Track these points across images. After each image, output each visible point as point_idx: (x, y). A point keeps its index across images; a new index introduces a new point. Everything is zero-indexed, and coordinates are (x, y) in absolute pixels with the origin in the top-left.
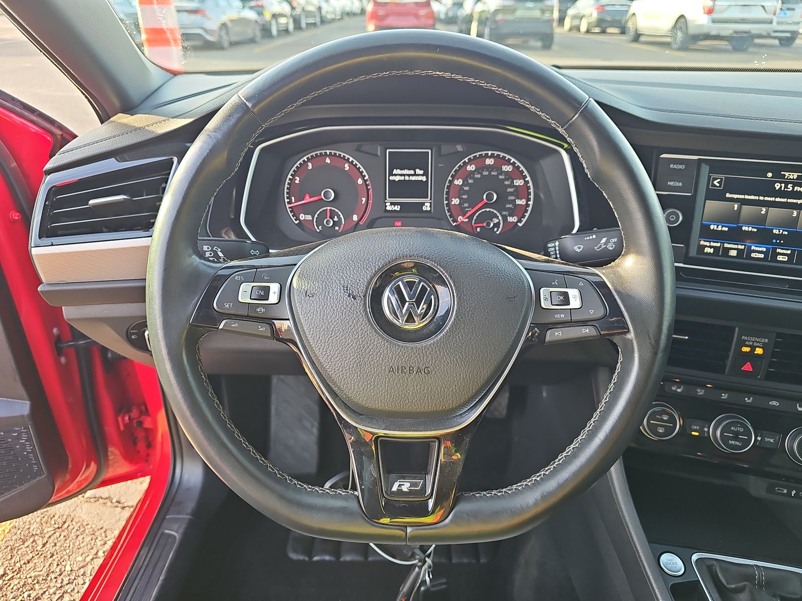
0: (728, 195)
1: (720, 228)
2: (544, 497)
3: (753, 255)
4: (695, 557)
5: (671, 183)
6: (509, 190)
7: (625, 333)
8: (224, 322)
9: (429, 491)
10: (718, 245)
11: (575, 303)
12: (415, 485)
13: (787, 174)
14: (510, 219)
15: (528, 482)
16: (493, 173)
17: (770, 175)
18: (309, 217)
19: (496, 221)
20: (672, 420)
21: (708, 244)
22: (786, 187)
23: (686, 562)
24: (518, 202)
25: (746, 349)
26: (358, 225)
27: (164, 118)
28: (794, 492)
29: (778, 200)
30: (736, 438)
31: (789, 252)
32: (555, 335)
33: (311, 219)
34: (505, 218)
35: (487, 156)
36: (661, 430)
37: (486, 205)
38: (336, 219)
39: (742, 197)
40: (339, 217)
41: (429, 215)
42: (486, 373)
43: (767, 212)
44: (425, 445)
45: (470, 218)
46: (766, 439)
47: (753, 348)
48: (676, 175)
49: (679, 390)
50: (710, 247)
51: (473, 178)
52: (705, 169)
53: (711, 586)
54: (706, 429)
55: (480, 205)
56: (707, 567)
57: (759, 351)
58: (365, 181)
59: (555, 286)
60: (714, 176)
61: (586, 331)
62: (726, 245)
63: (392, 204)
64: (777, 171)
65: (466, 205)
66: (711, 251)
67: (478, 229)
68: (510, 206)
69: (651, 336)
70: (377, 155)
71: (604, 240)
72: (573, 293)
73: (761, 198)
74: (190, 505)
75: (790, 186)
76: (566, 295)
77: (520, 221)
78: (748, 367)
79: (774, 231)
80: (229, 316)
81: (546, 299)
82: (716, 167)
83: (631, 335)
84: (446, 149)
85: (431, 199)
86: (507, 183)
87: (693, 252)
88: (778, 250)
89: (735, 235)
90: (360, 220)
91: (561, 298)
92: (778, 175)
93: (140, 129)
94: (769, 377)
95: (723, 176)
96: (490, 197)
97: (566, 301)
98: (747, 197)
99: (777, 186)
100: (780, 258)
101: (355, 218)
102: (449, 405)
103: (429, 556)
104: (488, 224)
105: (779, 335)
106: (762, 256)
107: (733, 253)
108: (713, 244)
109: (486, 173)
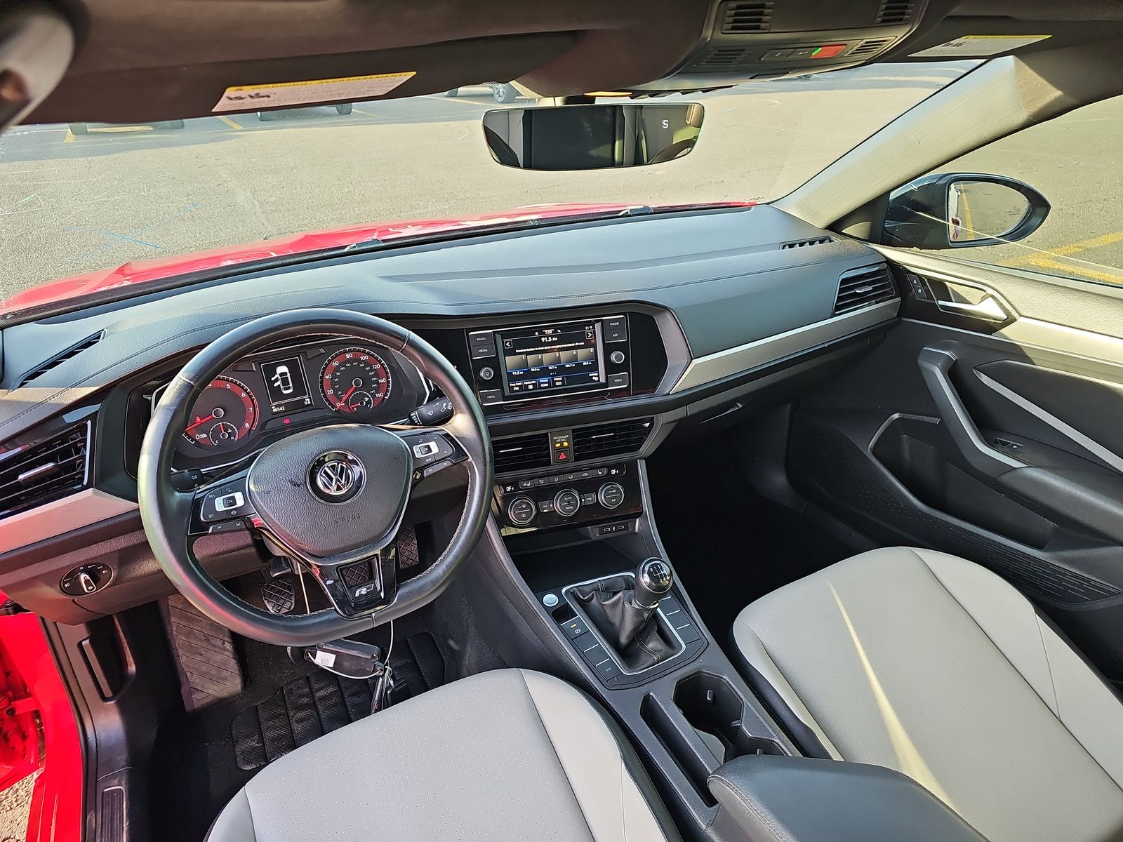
0: (517, 351)
1: (518, 373)
2: (447, 566)
3: (542, 385)
4: (564, 591)
5: (481, 351)
6: (370, 374)
7: (467, 459)
8: (211, 527)
9: (379, 588)
10: (520, 384)
11: (435, 449)
12: (370, 588)
13: (546, 331)
14: (378, 395)
15: (437, 563)
16: (354, 364)
17: (537, 333)
18: (204, 436)
19: (367, 399)
20: (529, 506)
21: (514, 385)
22: (548, 339)
23: (559, 595)
24: (381, 381)
25: (558, 445)
26: (251, 431)
27: (61, 389)
28: (614, 528)
29: (546, 348)
30: (569, 504)
31: (561, 379)
32: (428, 472)
33: (206, 436)
34: (374, 396)
35: (346, 352)
36: (524, 516)
37: (356, 389)
38: (230, 431)
39: (525, 350)
40: (231, 428)
41: (311, 407)
42: (395, 506)
43: (542, 357)
44: (369, 562)
45: (346, 402)
46: (587, 499)
47: (562, 443)
48: (482, 345)
49: (528, 485)
50: (516, 386)
51: (339, 371)
52: (499, 337)
53: (575, 603)
54: (551, 505)
55: (351, 390)
56: (572, 594)
57: (566, 444)
58: (248, 393)
59: (421, 443)
60: (505, 340)
61: (445, 464)
62: (525, 383)
63: (276, 406)
64: (540, 330)
65: (340, 393)
66: (518, 389)
67: (355, 409)
68: (375, 385)
69: (481, 457)
70: (253, 371)
71: (445, 405)
72: (433, 445)
73: (536, 349)
74: (122, 758)
75: (550, 338)
76: (428, 446)
77: (386, 395)
78: (563, 456)
79: (550, 368)
80: (213, 523)
81: (418, 452)
82: (505, 335)
83: (470, 459)
84: (310, 354)
85: (309, 395)
86: (367, 369)
87: (507, 393)
88: (555, 379)
89: (528, 375)
90: (252, 426)
91: (427, 449)
92: (541, 333)
93: (42, 403)
94: (577, 459)
95: (510, 340)
96: (357, 384)
97: (430, 450)
98: (528, 350)
99: (543, 339)
100: (557, 384)
101: (247, 426)
102: (377, 531)
103: (387, 665)
104: (362, 403)
105: (574, 431)
106: (547, 385)
107: (531, 387)
108: (517, 384)
109: (349, 365)
